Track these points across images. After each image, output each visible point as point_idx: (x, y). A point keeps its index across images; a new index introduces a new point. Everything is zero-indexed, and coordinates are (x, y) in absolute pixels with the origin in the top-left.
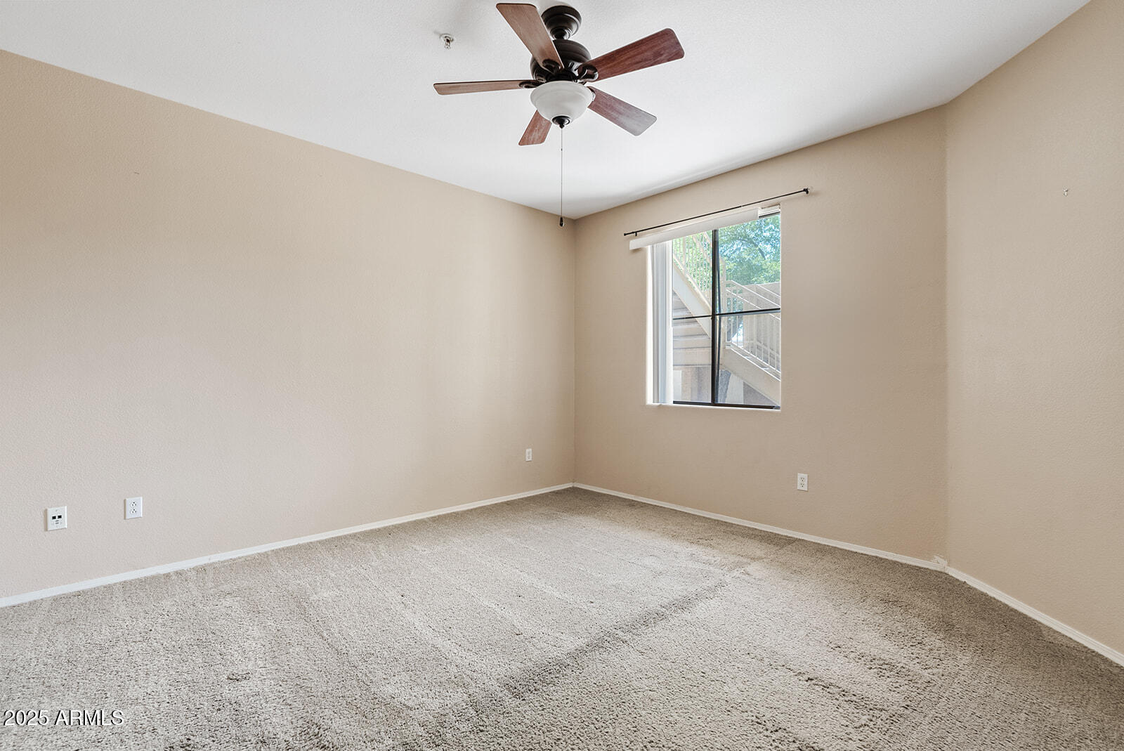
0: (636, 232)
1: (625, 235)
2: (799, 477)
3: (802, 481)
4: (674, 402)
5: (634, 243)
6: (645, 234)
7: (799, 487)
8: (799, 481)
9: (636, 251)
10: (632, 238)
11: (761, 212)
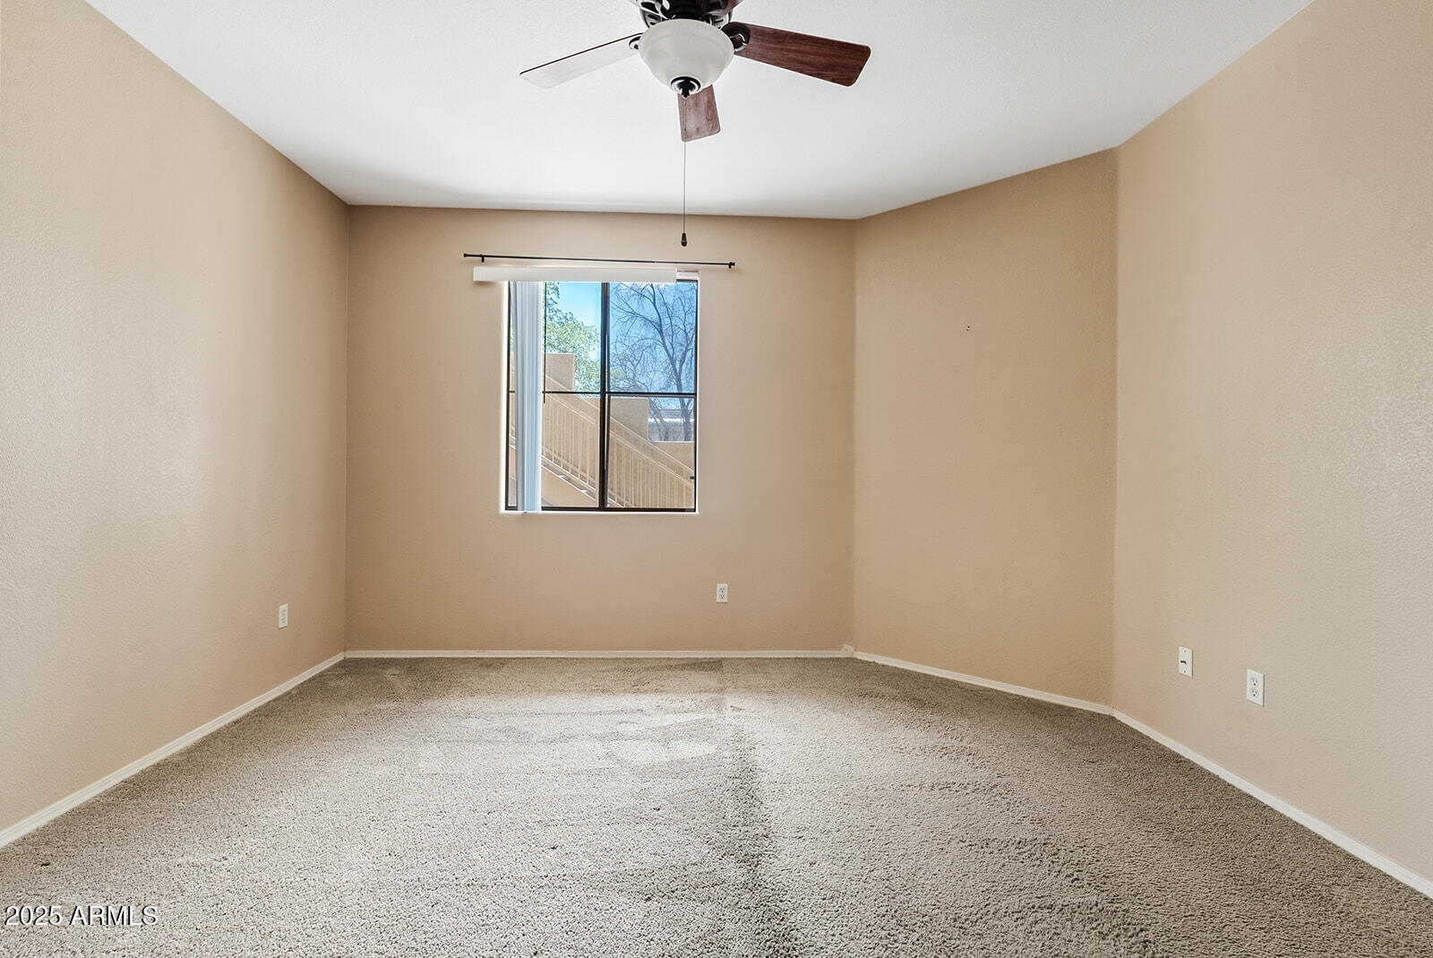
0: (483, 257)
1: (465, 255)
2: (718, 588)
3: (722, 592)
4: (543, 509)
5: (481, 272)
6: (500, 263)
7: (718, 600)
8: (719, 593)
9: (481, 284)
10: (476, 264)
11: (679, 276)
